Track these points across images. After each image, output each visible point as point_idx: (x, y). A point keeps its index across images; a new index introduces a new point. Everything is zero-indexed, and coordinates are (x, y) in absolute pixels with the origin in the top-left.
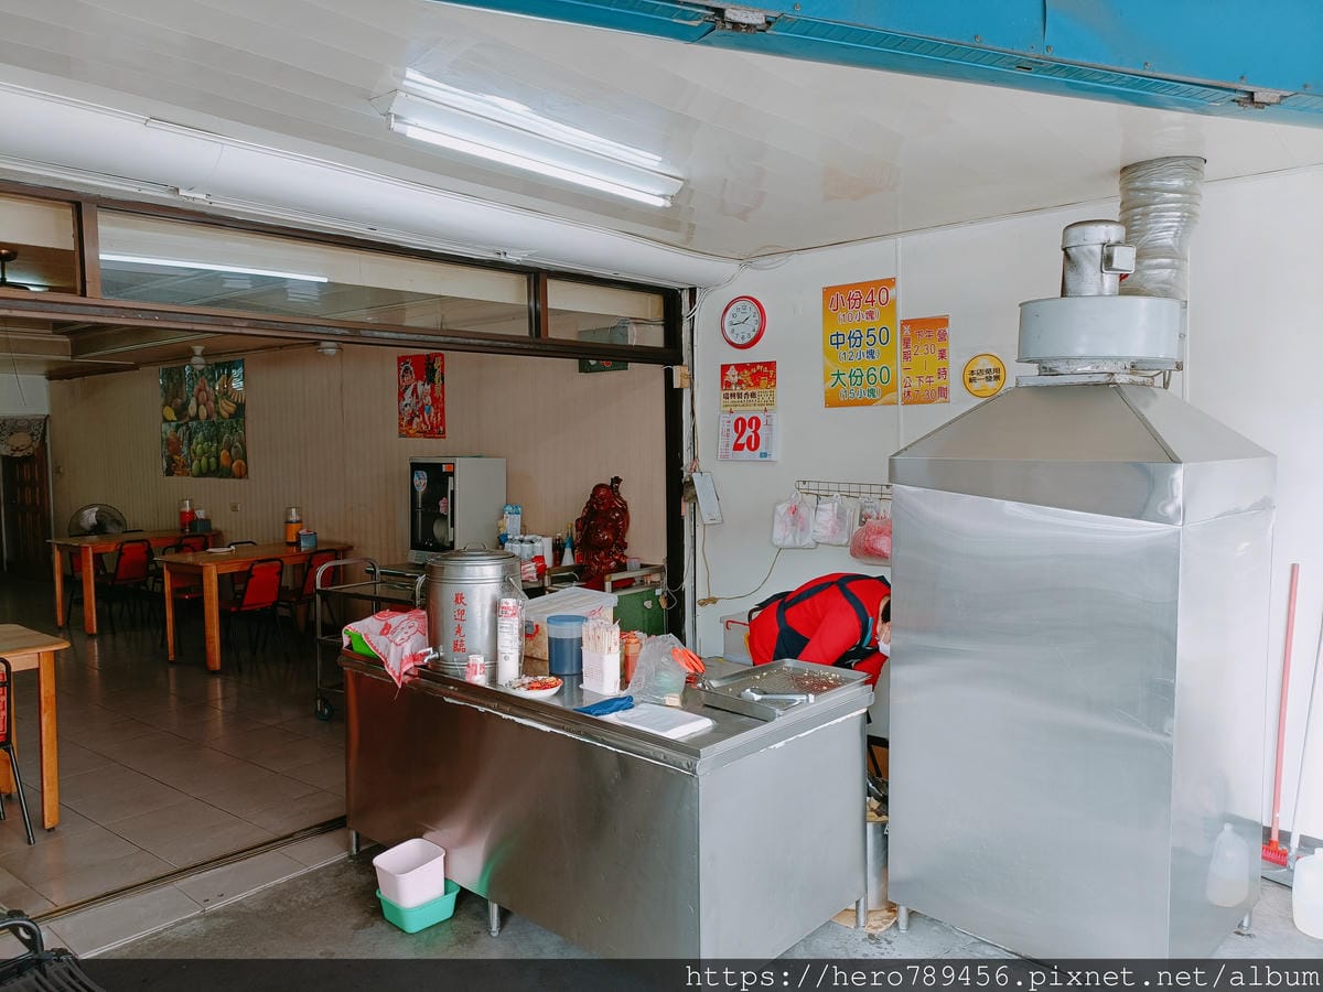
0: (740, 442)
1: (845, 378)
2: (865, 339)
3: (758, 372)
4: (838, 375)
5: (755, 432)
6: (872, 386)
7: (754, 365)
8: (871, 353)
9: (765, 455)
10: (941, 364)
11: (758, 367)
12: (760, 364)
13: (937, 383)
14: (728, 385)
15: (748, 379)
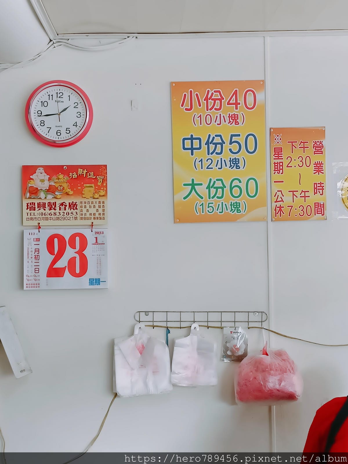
0: (58, 265)
1: (202, 190)
2: (227, 146)
3: (80, 177)
4: (193, 185)
5: (81, 253)
6: (236, 200)
7: (73, 168)
8: (235, 163)
9: (97, 281)
10: (318, 178)
11: (80, 171)
12: (83, 167)
13: (313, 198)
14: (34, 192)
15: (65, 185)
